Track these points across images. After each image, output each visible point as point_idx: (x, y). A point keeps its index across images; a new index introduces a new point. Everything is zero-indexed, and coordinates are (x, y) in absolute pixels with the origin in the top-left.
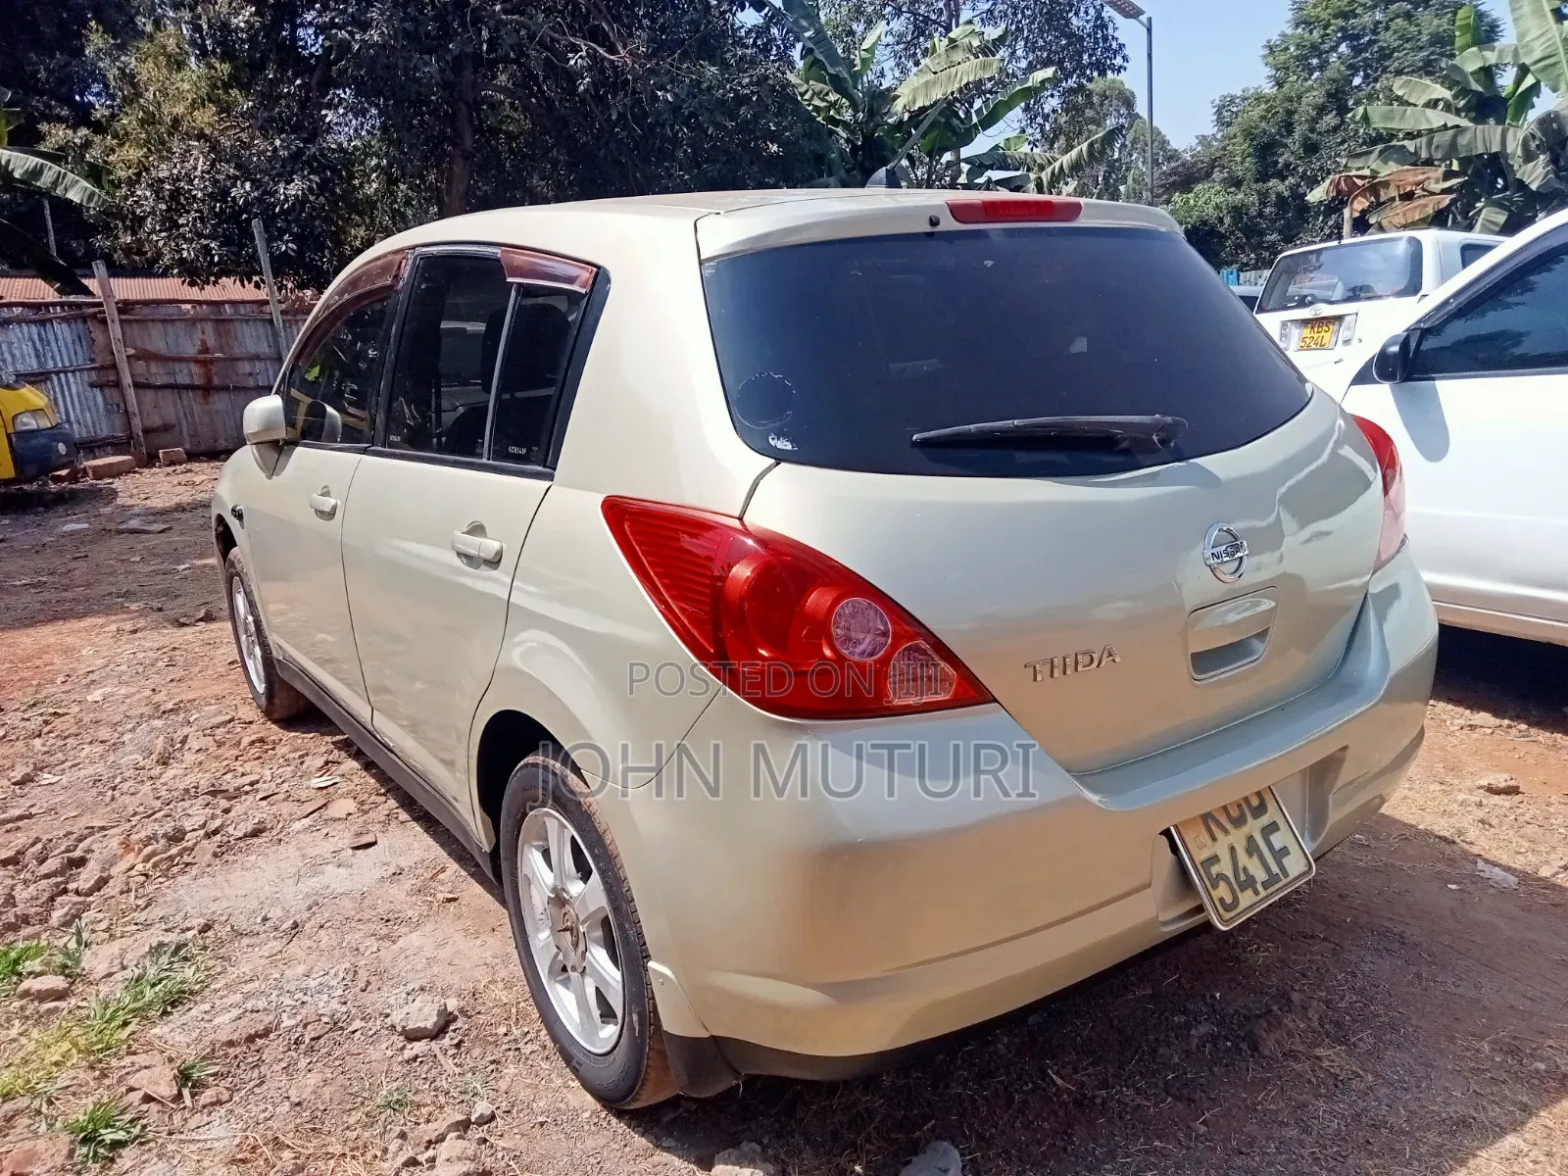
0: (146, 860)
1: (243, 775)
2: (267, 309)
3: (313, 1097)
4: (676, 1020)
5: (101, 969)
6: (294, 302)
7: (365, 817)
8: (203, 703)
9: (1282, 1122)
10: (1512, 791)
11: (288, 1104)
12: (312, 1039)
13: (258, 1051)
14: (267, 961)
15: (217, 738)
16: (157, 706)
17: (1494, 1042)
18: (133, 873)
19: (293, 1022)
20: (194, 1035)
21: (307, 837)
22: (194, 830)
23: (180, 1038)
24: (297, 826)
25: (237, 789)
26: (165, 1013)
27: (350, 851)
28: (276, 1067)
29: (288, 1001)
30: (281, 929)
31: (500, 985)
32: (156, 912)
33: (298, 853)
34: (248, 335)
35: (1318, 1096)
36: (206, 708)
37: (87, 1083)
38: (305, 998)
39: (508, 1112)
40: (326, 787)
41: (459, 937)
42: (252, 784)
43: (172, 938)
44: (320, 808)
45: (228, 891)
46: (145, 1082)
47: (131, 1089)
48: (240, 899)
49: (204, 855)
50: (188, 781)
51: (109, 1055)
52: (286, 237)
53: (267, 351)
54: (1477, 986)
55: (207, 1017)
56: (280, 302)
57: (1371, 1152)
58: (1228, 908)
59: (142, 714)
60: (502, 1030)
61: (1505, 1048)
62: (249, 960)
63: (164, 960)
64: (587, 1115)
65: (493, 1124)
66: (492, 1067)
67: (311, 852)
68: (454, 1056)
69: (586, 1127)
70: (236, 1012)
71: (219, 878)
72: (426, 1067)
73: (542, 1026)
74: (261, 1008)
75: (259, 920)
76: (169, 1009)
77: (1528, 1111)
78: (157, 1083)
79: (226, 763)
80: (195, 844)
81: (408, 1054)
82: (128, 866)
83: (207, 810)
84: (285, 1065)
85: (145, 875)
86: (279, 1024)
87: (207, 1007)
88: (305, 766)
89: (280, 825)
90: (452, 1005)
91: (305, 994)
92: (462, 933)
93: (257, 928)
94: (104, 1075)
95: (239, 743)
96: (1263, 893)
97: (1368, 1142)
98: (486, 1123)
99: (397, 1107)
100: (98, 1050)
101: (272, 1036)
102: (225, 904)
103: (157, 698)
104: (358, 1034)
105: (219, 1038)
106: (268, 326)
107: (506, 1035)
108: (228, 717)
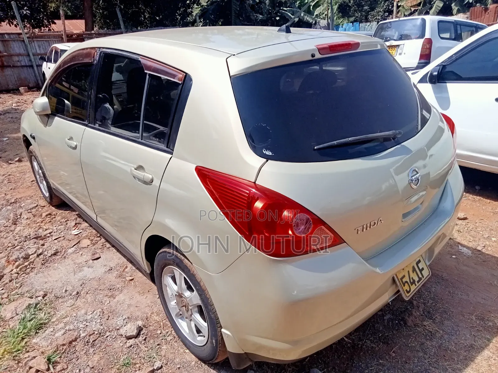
0: (17, 267)
1: (46, 230)
2: (21, 36)
3: (97, 365)
4: (232, 347)
5: (9, 315)
6: (31, 33)
7: (94, 247)
8: (25, 199)
9: (417, 350)
10: (465, 219)
11: (89, 368)
12: (93, 341)
13: (74, 347)
14: (70, 308)
15: (33, 213)
16: (8, 201)
17: (476, 316)
18: (13, 272)
19: (84, 335)
20: (49, 342)
21: (75, 256)
22: (32, 254)
23: (44, 343)
24: (70, 251)
25: (45, 236)
26: (36, 333)
27: (91, 261)
28: (82, 353)
29: (81, 326)
30: (73, 295)
31: (155, 314)
32: (25, 289)
33: (73, 262)
34: (15, 46)
35: (427, 340)
36: (26, 201)
37: (13, 366)
38: (88, 324)
39: (167, 364)
40: (78, 234)
41: (137, 295)
42: (50, 233)
43: (33, 301)
44: (77, 243)
45: (50, 279)
46: (35, 365)
47: (31, 368)
48: (55, 283)
49: (38, 264)
50: (26, 233)
51: (19, 353)
52: (25, 8)
53: (24, 52)
54: (468, 295)
55: (52, 334)
56: (26, 34)
57: (445, 360)
58: (408, 292)
59: (3, 204)
60: (159, 332)
61: (480, 318)
62: (64, 308)
63: (32, 310)
64: (193, 363)
65: (162, 369)
66: (158, 347)
67: (78, 261)
68: (144, 344)
69: (194, 368)
70: (63, 331)
71: (46, 274)
72: (135, 349)
73: (172, 329)
74: (72, 329)
75: (64, 291)
76: (38, 331)
77: (489, 340)
78: (40, 365)
79: (38, 224)
80: (34, 260)
81: (128, 345)
82: (10, 270)
83: (36, 245)
84: (85, 352)
85: (17, 273)
86: (80, 335)
87: (52, 329)
88: (68, 225)
89: (64, 250)
90: (140, 323)
91: (87, 322)
92: (138, 293)
93: (64, 295)
94: (19, 362)
95: (41, 215)
96: (417, 285)
97: (444, 356)
98: (160, 369)
99: (128, 365)
100: (15, 351)
101: (78, 340)
102: (50, 284)
103: (8, 197)
104: (109, 337)
105: (59, 343)
106: (23, 43)
107: (160, 334)
108: (36, 205)
